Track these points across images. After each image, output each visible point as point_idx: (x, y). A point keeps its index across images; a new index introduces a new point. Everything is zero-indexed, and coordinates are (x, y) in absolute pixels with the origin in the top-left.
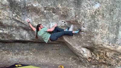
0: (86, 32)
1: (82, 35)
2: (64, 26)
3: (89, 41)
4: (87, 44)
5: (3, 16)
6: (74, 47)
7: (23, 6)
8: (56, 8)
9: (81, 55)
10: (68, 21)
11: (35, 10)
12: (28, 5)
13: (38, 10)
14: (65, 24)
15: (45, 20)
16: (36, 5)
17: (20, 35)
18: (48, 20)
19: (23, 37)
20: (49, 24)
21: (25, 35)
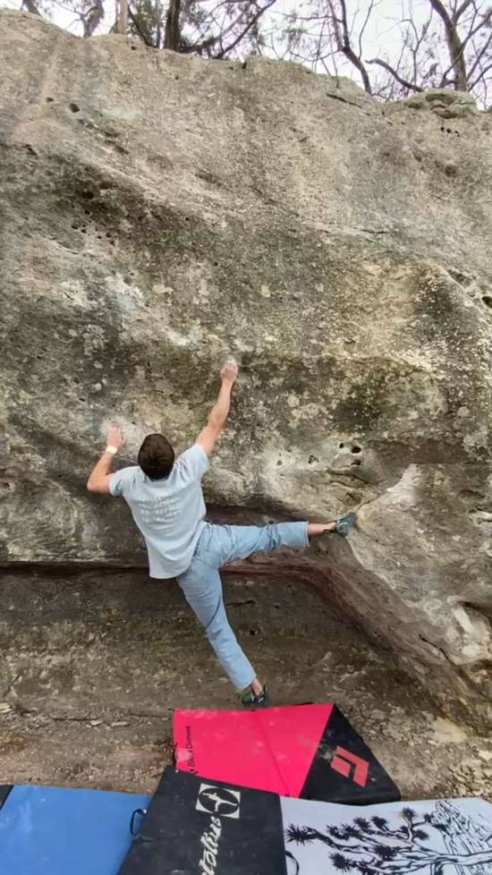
2: (347, 474)
6: (411, 604)
7: (103, 337)
8: (315, 361)
9: (435, 651)
10: (385, 442)
11: (174, 366)
12: (137, 334)
13: (199, 368)
14: (358, 462)
15: (232, 434)
16: (188, 338)
17: (43, 530)
18: (253, 437)
19: (64, 542)
20: (253, 459)
21: (79, 528)
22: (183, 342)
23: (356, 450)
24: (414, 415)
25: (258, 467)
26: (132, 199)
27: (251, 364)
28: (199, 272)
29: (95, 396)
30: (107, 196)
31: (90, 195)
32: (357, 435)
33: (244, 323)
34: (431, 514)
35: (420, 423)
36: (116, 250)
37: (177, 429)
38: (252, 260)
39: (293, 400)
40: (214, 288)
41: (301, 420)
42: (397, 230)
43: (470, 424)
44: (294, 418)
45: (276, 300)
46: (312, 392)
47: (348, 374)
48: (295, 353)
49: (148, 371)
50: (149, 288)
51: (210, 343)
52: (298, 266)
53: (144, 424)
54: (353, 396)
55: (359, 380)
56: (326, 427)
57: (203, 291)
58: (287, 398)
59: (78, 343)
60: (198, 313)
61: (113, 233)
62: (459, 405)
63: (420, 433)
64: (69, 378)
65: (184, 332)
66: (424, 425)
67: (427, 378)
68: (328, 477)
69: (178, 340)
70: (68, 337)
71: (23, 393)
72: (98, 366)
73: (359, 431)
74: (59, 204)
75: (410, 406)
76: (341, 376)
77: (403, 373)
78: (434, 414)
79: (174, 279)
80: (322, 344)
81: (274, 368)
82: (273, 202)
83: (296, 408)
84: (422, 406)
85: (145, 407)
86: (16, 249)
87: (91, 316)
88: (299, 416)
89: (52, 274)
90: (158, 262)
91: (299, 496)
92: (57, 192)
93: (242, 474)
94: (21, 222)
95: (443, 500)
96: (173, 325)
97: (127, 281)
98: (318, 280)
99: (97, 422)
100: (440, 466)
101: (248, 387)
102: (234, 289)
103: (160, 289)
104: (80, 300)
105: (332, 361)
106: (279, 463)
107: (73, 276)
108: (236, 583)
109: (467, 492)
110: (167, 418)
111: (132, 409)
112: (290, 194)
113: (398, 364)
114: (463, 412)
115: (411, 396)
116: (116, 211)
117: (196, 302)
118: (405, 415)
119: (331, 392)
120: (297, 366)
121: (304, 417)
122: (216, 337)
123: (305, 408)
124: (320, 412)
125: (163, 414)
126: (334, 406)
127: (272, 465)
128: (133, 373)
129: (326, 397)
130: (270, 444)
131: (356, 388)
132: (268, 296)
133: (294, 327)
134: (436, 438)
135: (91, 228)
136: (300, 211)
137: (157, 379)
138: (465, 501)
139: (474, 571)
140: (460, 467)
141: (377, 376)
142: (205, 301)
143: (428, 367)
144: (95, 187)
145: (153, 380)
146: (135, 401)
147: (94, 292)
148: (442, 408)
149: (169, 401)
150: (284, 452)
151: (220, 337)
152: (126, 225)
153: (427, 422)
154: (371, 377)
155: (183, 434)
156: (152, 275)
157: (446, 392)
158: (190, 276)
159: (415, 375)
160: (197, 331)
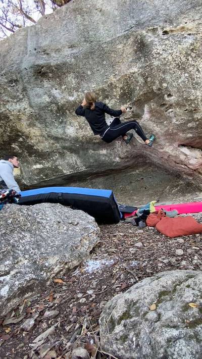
0: (178, 104)
1: (172, 115)
2: (131, 117)
3: (190, 125)
4: (188, 133)
5: (35, 138)
6: (161, 151)
7: (56, 106)
8: (107, 86)
9: (183, 166)
10: (136, 101)
12: (62, 102)
14: (133, 112)
17: (68, 164)
19: (74, 167)
21: (76, 162)
22: (73, 99)
23: (131, 108)
24: (138, 88)
26: (49, 67)
28: (71, 77)
29: (61, 123)
30: (44, 70)
31: (40, 72)
32: (129, 104)
33: (86, 85)
34: (156, 118)
36: (51, 83)
37: (82, 124)
38: (83, 65)
40: (76, 79)
42: (137, 23)
43: (152, 82)
45: (93, 73)
46: (110, 96)
47: (118, 85)
48: (101, 87)
49: (69, 111)
50: (61, 88)
51: (79, 95)
52: (97, 59)
53: (74, 126)
54: (122, 91)
55: (121, 85)
56: (119, 105)
57: (74, 82)
59: (51, 111)
60: (74, 88)
61: (49, 79)
62: (147, 78)
63: (141, 93)
64: (54, 120)
65: (73, 96)
66: (141, 90)
67: (137, 74)
69: (71, 99)
70: (49, 110)
71: (47, 129)
72: (58, 115)
73: (129, 102)
74: (36, 78)
75: (136, 86)
76: (116, 87)
77: (131, 76)
78: (142, 85)
79: (66, 82)
80: (107, 80)
81: (98, 94)
82: (92, 42)
84: (139, 84)
85: (73, 121)
86: (32, 94)
87: (52, 103)
89: (40, 96)
90: (61, 80)
92: (34, 76)
94: (30, 87)
95: (156, 112)
96: (70, 95)
97: (56, 89)
98: (103, 60)
99: (64, 130)
100: (151, 101)
102: (81, 77)
103: (63, 87)
104: (48, 100)
105: (111, 84)
107: (44, 95)
109: (161, 105)
110: (79, 122)
111: (70, 123)
112: (98, 34)
113: (129, 74)
114: (149, 79)
115: (135, 82)
116: (47, 73)
117: (73, 86)
118: (136, 90)
119: (115, 94)
120: (103, 90)
122: (80, 93)
123: (111, 102)
124: (115, 101)
125: (77, 121)
126: (118, 97)
128: (66, 113)
129: (115, 96)
131: (121, 88)
132: (90, 73)
133: (99, 79)
134: (146, 92)
135: (44, 80)
136: (101, 40)
138: (163, 109)
139: (175, 131)
140: (156, 98)
141: (125, 82)
142: (75, 84)
143: (136, 70)
144: (40, 69)
145: (71, 113)
146: (70, 121)
147: (50, 96)
148: (143, 81)
152: (50, 75)
154: (124, 83)
156: (60, 85)
157: (143, 76)
158: (69, 79)
159: (134, 75)
160: (75, 94)
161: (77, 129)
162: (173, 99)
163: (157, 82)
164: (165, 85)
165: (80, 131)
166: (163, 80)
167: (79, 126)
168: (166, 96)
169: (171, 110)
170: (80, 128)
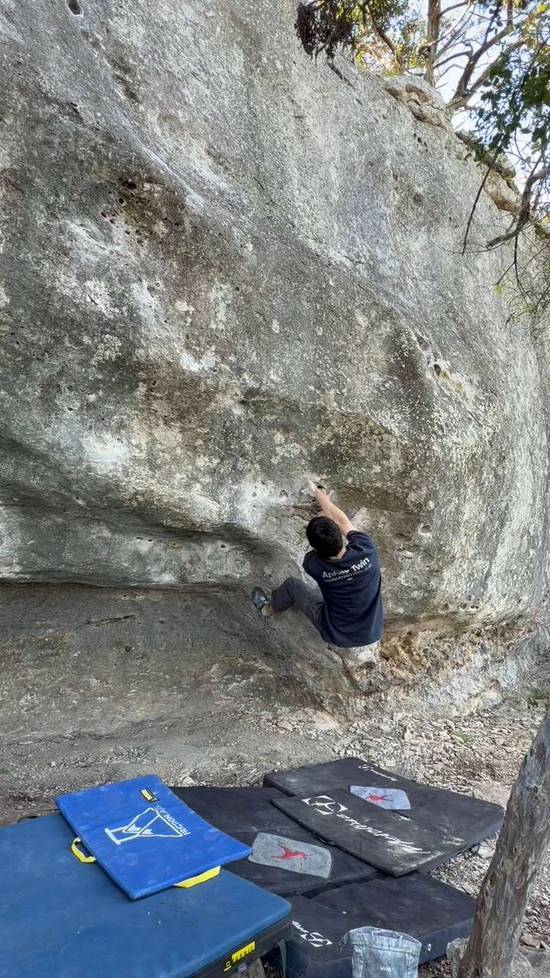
0: (426, 551)
2: (307, 509)
7: (117, 349)
8: (309, 406)
9: (336, 657)
11: (180, 389)
12: (153, 351)
13: (204, 395)
15: (216, 461)
16: (199, 362)
18: (234, 467)
20: (230, 489)
22: (195, 367)
24: (377, 469)
25: (235, 498)
27: (253, 399)
28: (220, 294)
30: (150, 192)
31: (132, 186)
32: (325, 476)
33: (254, 357)
35: (380, 476)
36: (143, 252)
37: (163, 452)
38: (269, 290)
39: (279, 437)
40: (231, 314)
41: (283, 457)
42: (372, 263)
43: (416, 484)
44: (277, 455)
45: (284, 338)
46: (298, 433)
47: (333, 423)
48: (294, 395)
49: (151, 390)
50: (172, 302)
51: (221, 371)
53: (129, 442)
55: (341, 431)
56: (303, 466)
57: (221, 316)
58: (274, 434)
59: (89, 351)
60: (213, 339)
61: (145, 230)
62: (412, 467)
63: (379, 485)
65: (198, 357)
66: (383, 479)
67: (394, 440)
68: (293, 510)
69: (189, 364)
70: (80, 343)
74: (96, 187)
75: (377, 461)
76: (327, 424)
77: (376, 432)
78: (394, 472)
79: (197, 297)
80: (318, 392)
81: (272, 406)
83: (281, 445)
84: (385, 463)
85: (135, 425)
87: (107, 326)
88: (281, 454)
90: (184, 275)
91: (264, 527)
93: (219, 502)
96: (188, 347)
97: (151, 289)
98: (319, 323)
100: (385, 512)
101: (243, 419)
102: (249, 318)
103: (182, 306)
104: (103, 305)
106: (255, 495)
107: (99, 276)
108: (123, 598)
109: (400, 535)
110: (155, 439)
111: (121, 425)
113: (375, 424)
114: (414, 473)
115: (379, 453)
116: (155, 211)
117: (213, 326)
118: (370, 467)
119: (315, 437)
120: (292, 408)
121: (286, 455)
122: (227, 368)
123: (289, 447)
124: (301, 452)
125: (151, 434)
126: (314, 449)
127: (248, 496)
128: (133, 388)
129: (309, 439)
130: (249, 476)
131: (336, 436)
132: (277, 332)
133: (296, 370)
134: (390, 491)
135: (120, 220)
137: (156, 398)
138: (396, 542)
140: (400, 515)
141: (356, 430)
142: (221, 327)
143: (397, 432)
144: (141, 179)
145: (151, 398)
146: (125, 417)
147: (118, 299)
148: (400, 468)
149: (161, 422)
150: (259, 485)
151: (231, 368)
152: (161, 228)
153: (387, 477)
154: (350, 430)
155: (167, 456)
156: (176, 289)
157: (406, 456)
158: (212, 295)
159: (385, 436)
160: (210, 359)
161: (135, 459)
162: (426, 537)
163: (424, 491)
164: (431, 504)
165: (144, 471)
166: (433, 494)
167: (150, 453)
168: (422, 525)
169: (409, 554)
170: (149, 461)
